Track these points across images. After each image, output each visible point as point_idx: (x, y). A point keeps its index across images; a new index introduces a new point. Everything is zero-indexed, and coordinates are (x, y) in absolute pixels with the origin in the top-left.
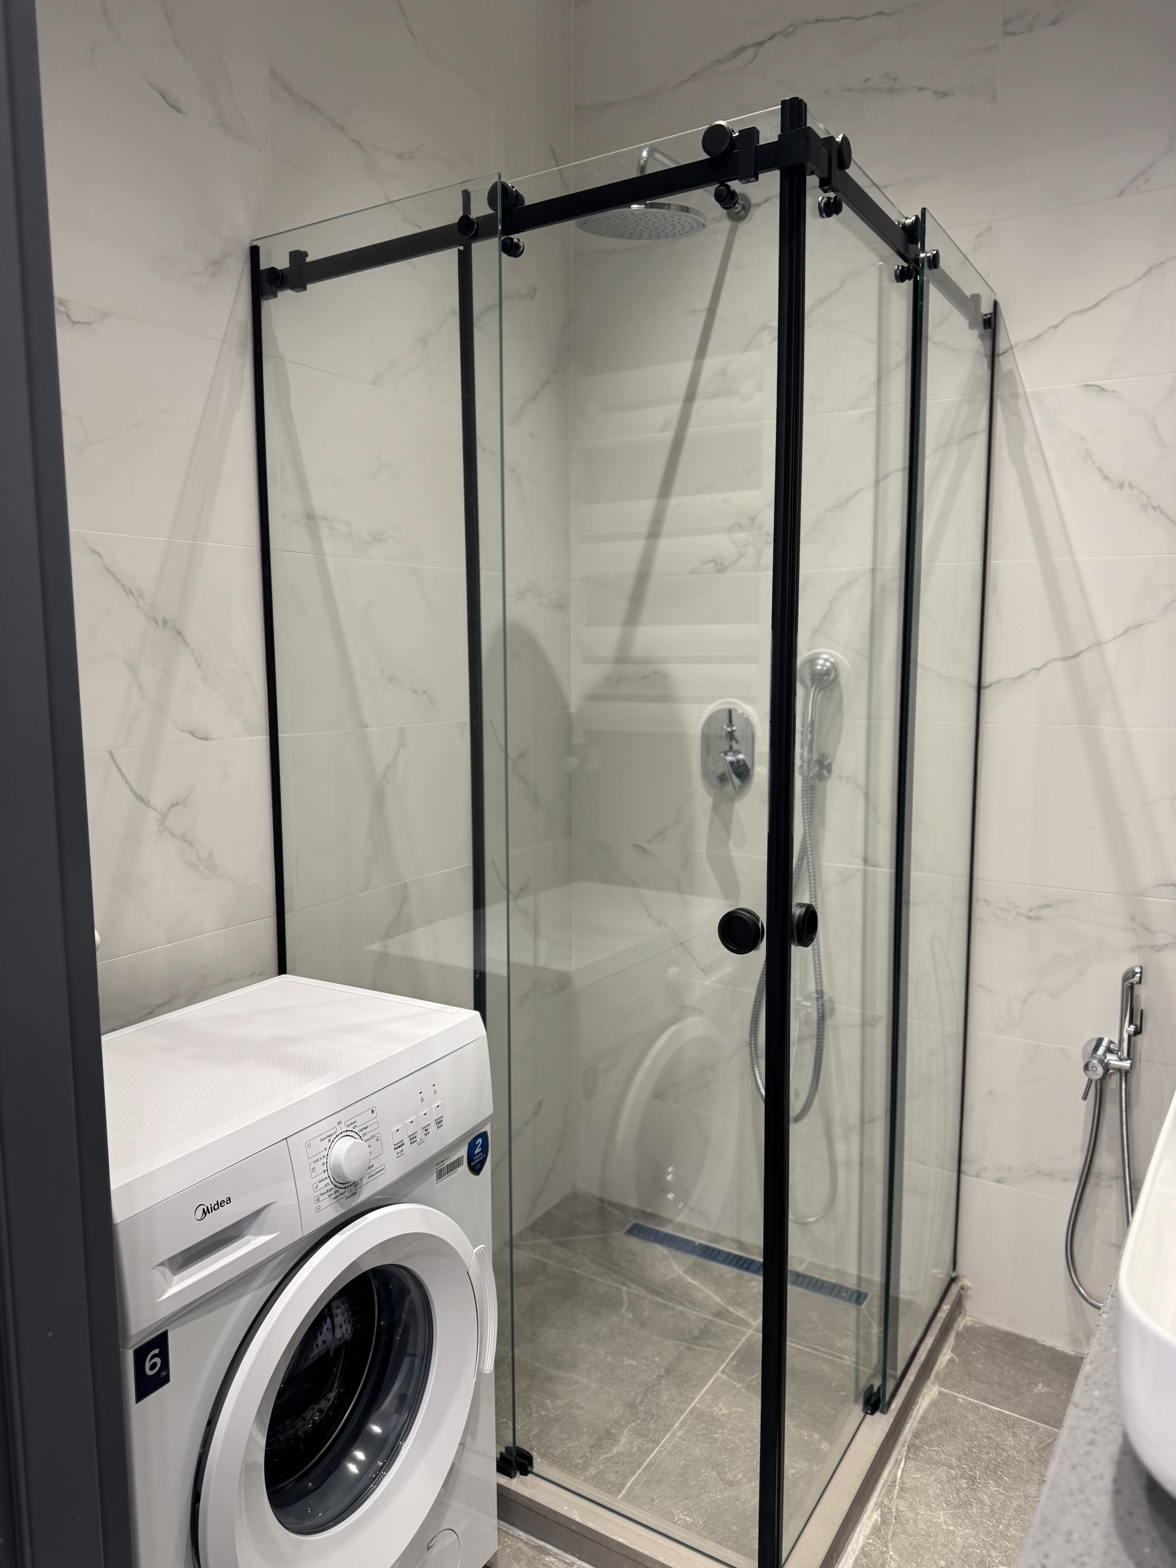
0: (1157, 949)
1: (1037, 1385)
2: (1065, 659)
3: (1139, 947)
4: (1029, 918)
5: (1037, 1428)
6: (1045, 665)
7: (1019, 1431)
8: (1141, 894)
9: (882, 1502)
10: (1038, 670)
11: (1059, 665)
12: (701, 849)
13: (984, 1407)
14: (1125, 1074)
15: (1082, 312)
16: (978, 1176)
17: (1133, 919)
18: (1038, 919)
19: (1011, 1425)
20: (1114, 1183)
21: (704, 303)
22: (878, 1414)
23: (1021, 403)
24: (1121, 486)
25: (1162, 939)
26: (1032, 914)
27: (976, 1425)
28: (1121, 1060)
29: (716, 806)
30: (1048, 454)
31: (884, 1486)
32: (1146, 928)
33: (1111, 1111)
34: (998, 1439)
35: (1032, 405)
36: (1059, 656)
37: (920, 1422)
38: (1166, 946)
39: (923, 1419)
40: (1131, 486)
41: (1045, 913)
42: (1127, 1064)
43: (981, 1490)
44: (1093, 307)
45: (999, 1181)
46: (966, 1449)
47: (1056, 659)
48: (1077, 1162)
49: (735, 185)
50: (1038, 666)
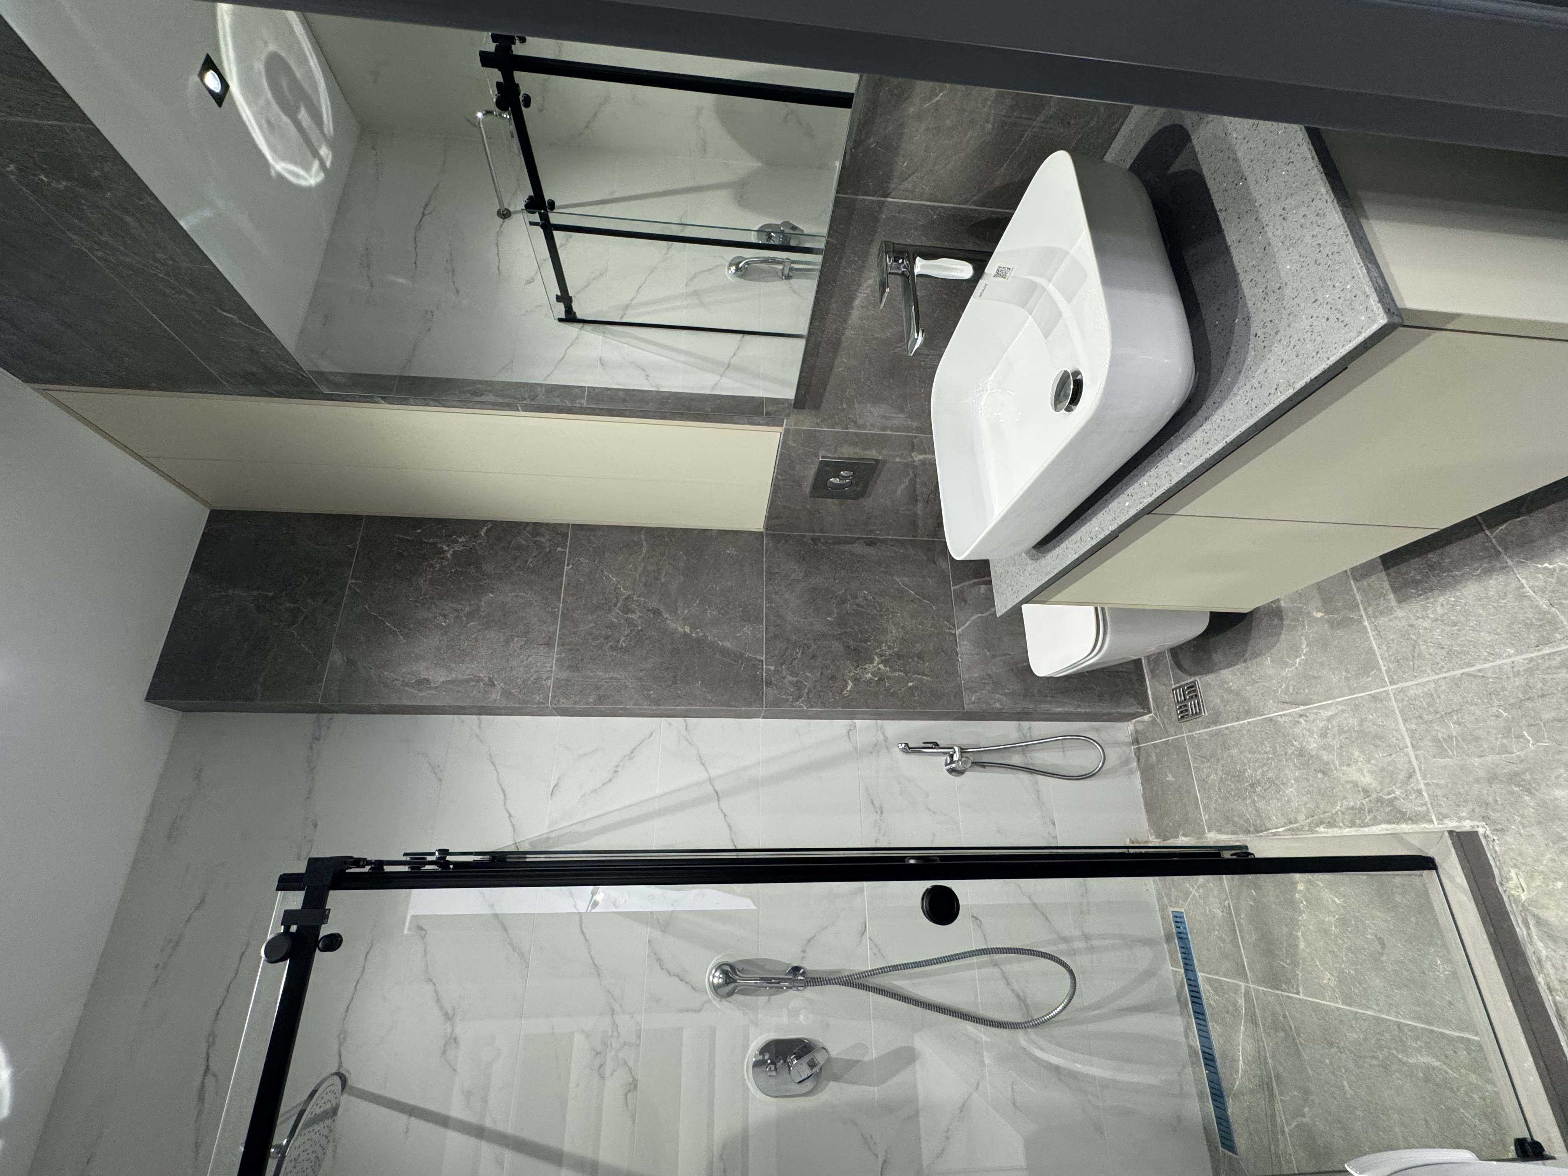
0: (886, 739)
1: (1169, 781)
2: (719, 799)
3: (887, 748)
4: (882, 813)
5: (1195, 768)
6: (722, 811)
7: (1204, 777)
8: (856, 749)
10: (725, 815)
11: (722, 802)
12: (873, 1092)
13: (1202, 802)
14: (963, 751)
17: (871, 753)
18: (881, 807)
19: (1203, 782)
20: (1028, 755)
21: (402, 1119)
23: (553, 835)
24: (616, 772)
25: (881, 738)
26: (879, 811)
27: (1217, 801)
28: (955, 752)
29: (837, 1078)
30: (588, 817)
32: (875, 746)
33: (986, 758)
34: (1217, 784)
35: (556, 827)
36: (716, 803)
38: (884, 735)
40: (617, 767)
41: (877, 805)
42: (957, 749)
43: (1255, 777)
44: (505, 795)
45: (1054, 824)
46: (1236, 798)
47: (719, 804)
48: (1024, 776)
50: (723, 815)
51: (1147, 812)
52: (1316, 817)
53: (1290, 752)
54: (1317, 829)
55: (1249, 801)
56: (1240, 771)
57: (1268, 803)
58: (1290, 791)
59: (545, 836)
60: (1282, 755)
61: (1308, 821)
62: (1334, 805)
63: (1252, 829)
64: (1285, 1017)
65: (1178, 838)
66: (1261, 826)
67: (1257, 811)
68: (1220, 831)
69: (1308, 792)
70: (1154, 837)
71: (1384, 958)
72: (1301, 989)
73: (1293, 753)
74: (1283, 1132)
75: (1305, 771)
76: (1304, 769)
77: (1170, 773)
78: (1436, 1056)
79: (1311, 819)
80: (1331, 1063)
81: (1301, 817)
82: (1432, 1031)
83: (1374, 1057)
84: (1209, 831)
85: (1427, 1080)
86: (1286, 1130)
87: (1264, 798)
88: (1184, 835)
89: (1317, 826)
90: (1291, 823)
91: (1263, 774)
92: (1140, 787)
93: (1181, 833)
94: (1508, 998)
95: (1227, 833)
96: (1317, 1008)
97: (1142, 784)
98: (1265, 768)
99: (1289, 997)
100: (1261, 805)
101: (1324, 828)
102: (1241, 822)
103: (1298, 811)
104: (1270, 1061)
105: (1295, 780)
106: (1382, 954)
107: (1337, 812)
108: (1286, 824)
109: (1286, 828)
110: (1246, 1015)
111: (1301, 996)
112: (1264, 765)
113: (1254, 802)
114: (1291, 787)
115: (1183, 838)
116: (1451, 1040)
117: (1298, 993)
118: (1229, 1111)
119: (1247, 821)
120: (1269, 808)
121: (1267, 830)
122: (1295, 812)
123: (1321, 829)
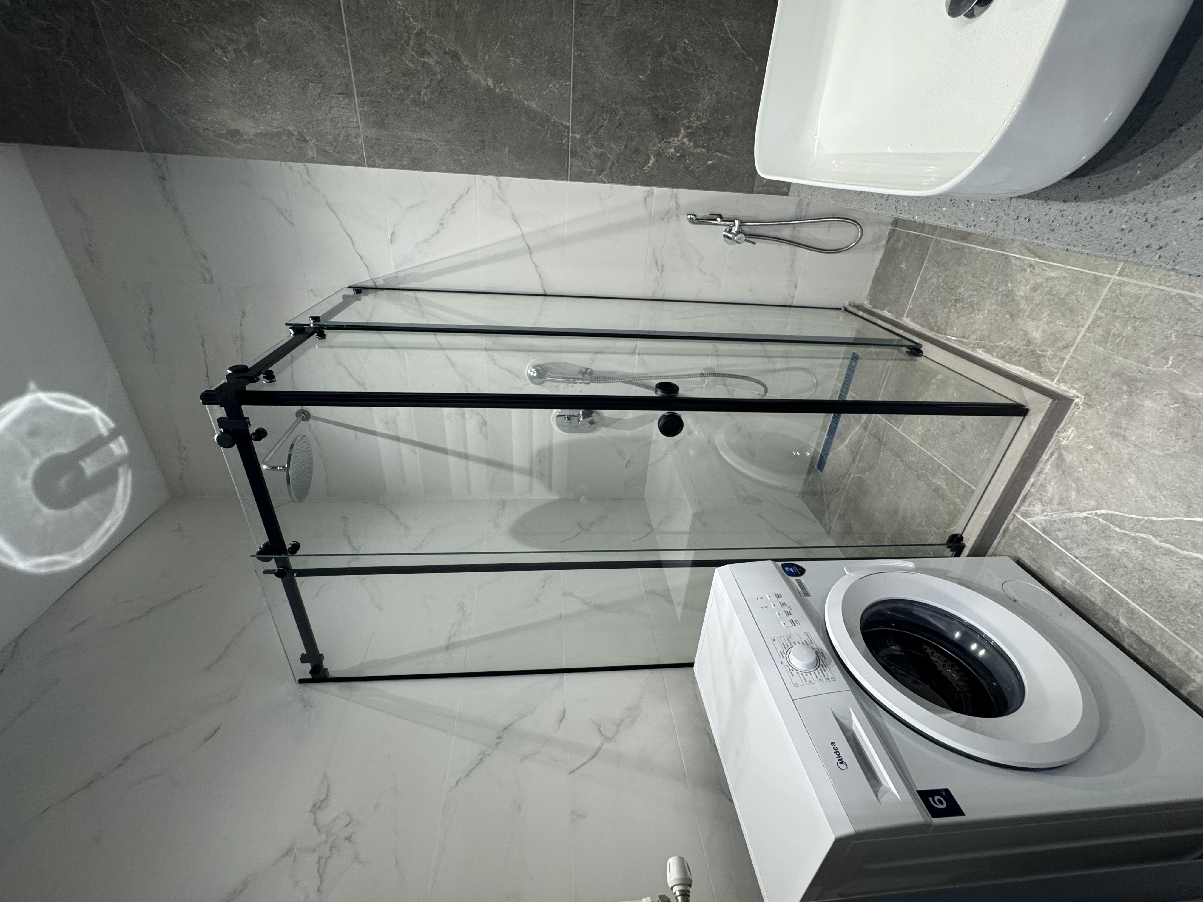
0: (678, 207)
1: (901, 268)
2: (531, 253)
3: (677, 216)
4: (662, 271)
5: (926, 267)
6: (534, 263)
7: (928, 277)
8: (650, 215)
9: (972, 348)
10: (536, 266)
11: (534, 255)
12: (629, 433)
13: (915, 294)
14: (742, 223)
15: (353, 244)
16: (793, 297)
17: (663, 219)
18: (663, 266)
19: (924, 280)
20: (797, 229)
21: (352, 432)
22: (922, 349)
23: (401, 274)
24: (442, 224)
25: (673, 205)
26: (660, 270)
27: (925, 299)
28: (734, 225)
29: (606, 426)
30: (425, 261)
31: (962, 347)
32: (668, 212)
33: (760, 231)
34: (933, 287)
35: (401, 269)
36: (529, 256)
37: (924, 327)
38: (677, 203)
39: (922, 325)
40: (442, 219)
41: (659, 262)
42: (737, 222)
43: (963, 296)
44: (351, 239)
45: (796, 287)
46: (939, 303)
47: (531, 257)
48: (786, 247)
49: (252, 430)
50: (534, 266)
51: (873, 283)
52: (983, 342)
53: (1001, 289)
54: (978, 349)
55: (946, 310)
56: (955, 286)
57: (958, 318)
58: (979, 317)
59: (394, 275)
60: (993, 289)
61: (976, 342)
62: (1000, 340)
63: (936, 329)
64: (883, 434)
65: (884, 310)
66: (943, 330)
67: (948, 319)
68: (913, 320)
69: (991, 324)
70: (868, 302)
71: (957, 436)
72: (901, 427)
73: (1002, 292)
74: (849, 476)
75: (1000, 308)
76: (1001, 306)
77: (906, 262)
78: (947, 484)
79: (979, 341)
80: (893, 463)
81: (974, 337)
82: (955, 475)
83: (916, 471)
84: (907, 317)
85: (934, 490)
86: (852, 476)
87: (958, 313)
88: (889, 311)
89: (980, 348)
90: (964, 337)
91: (970, 296)
92: (877, 262)
93: (887, 308)
94: (1003, 487)
95: (917, 323)
96: (903, 438)
97: (881, 260)
98: (974, 293)
99: (892, 427)
100: (953, 317)
101: (983, 351)
102: (932, 321)
103: (974, 332)
104: (862, 448)
105: (989, 311)
106: (958, 433)
107: (998, 346)
108: (960, 337)
109: (959, 339)
110: (864, 423)
111: (899, 430)
112: (975, 290)
113: (950, 312)
114: (982, 315)
115: (887, 313)
116: (962, 483)
117: (898, 428)
118: (828, 457)
119: (936, 323)
120: (957, 321)
121: (945, 334)
122: (972, 332)
123: (980, 351)
